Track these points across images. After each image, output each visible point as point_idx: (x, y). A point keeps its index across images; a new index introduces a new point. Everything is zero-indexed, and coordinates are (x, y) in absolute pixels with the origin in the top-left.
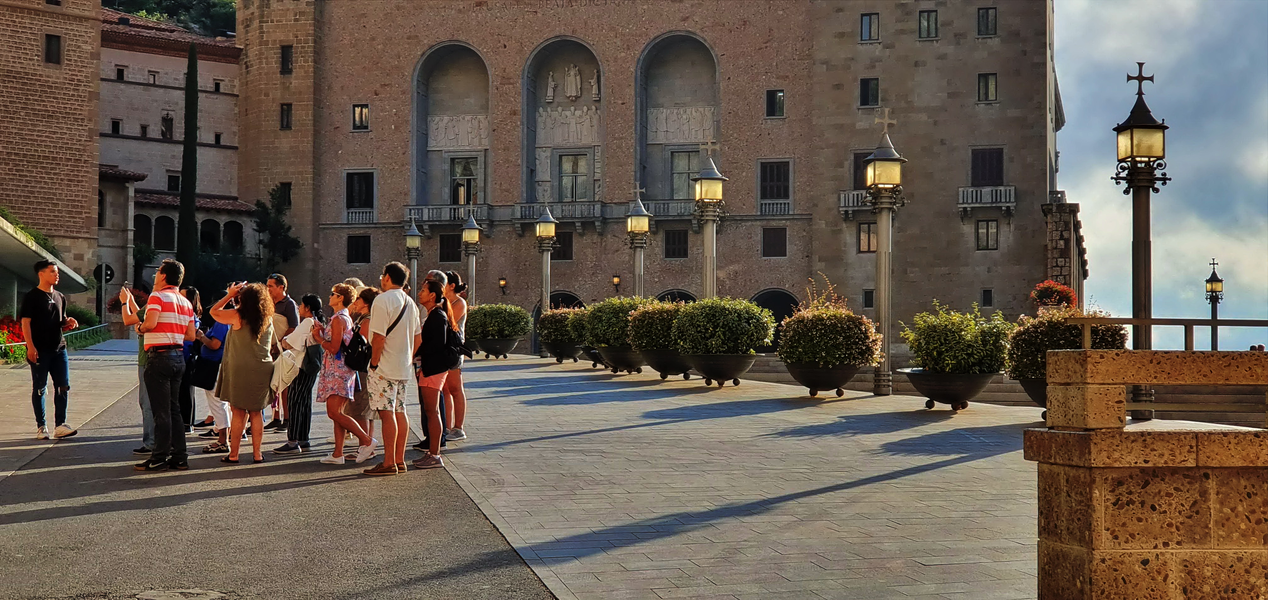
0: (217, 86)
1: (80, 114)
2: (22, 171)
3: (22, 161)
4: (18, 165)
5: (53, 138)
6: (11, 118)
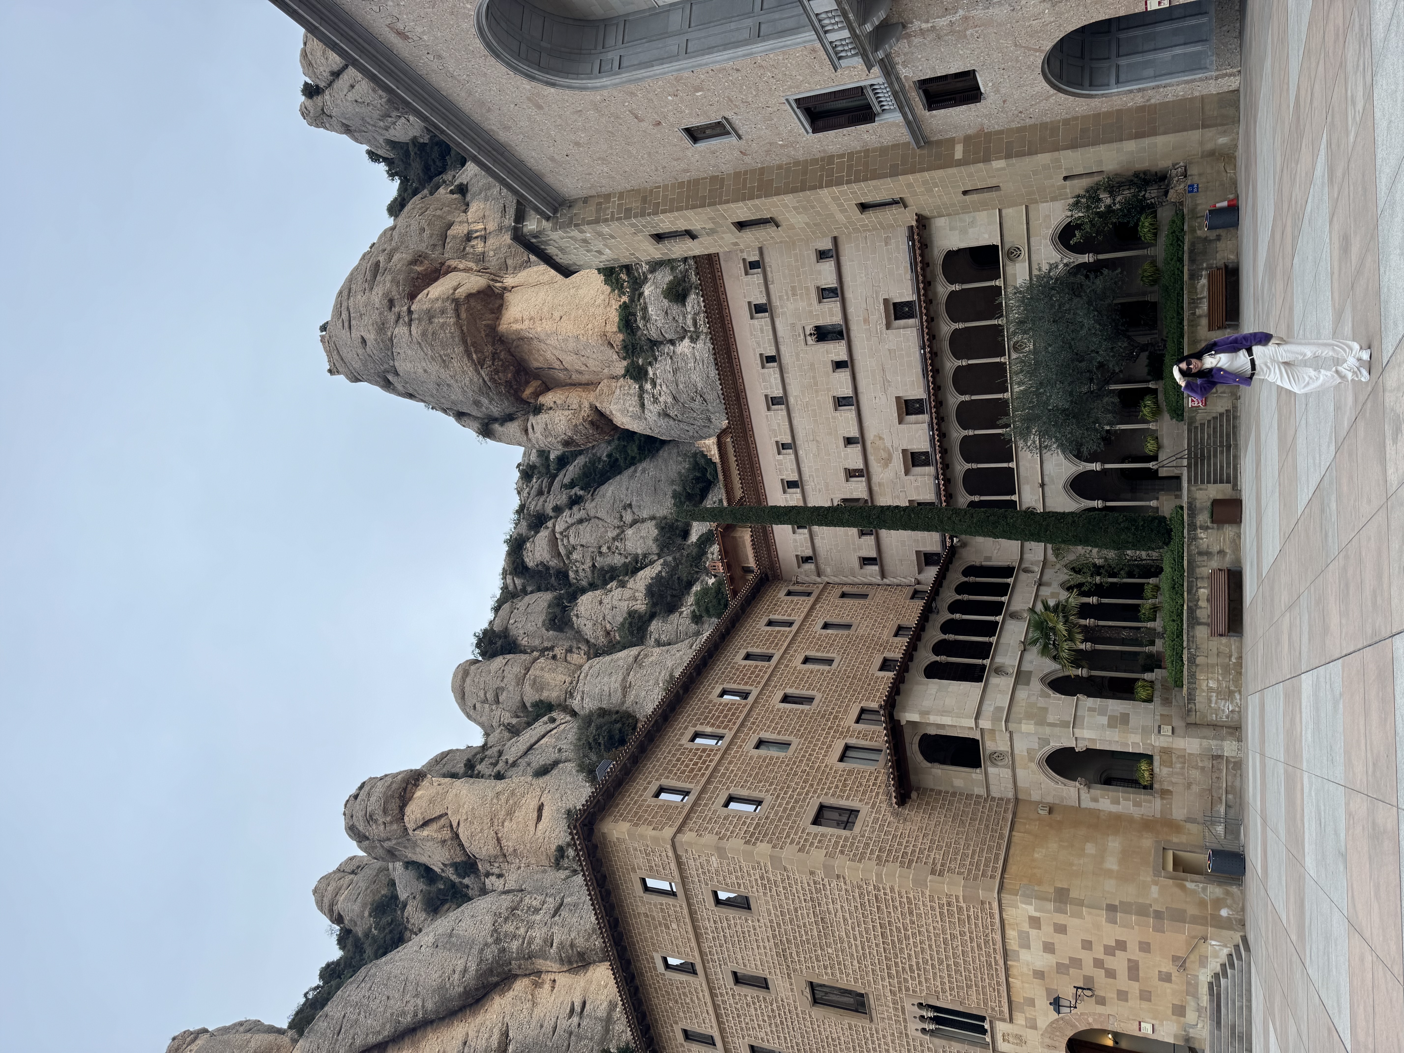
0: (754, 265)
1: (809, 885)
2: (911, 966)
3: (896, 963)
4: (904, 969)
5: (853, 923)
6: (839, 963)
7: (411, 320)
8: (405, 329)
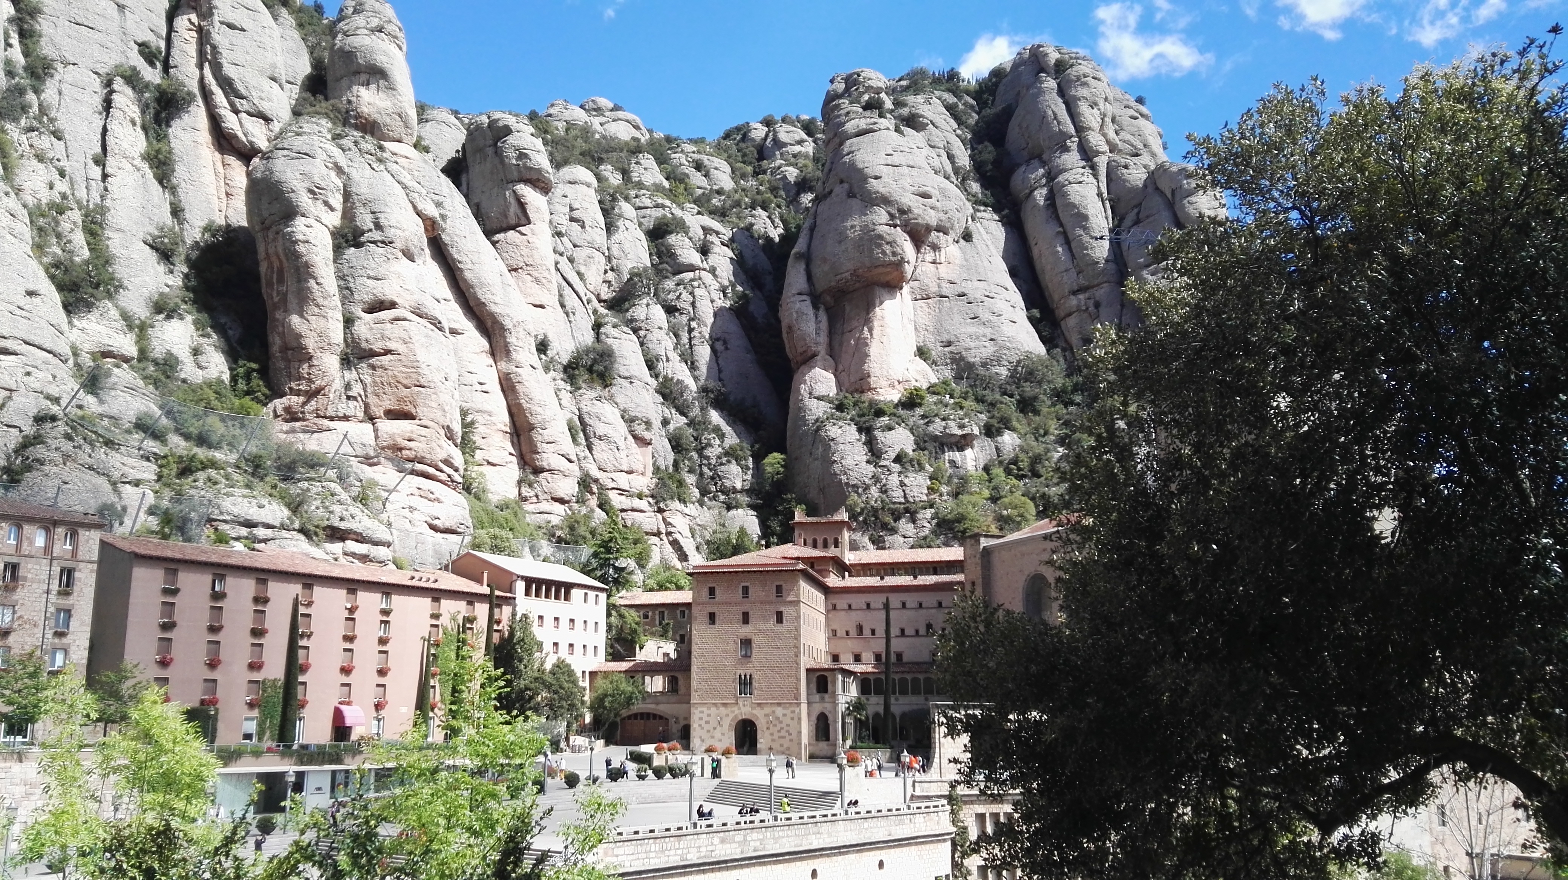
1: (791, 645)
2: (767, 674)
3: (766, 669)
4: (765, 672)
6: (762, 651)
7: (890, 225)
8: (884, 221)
